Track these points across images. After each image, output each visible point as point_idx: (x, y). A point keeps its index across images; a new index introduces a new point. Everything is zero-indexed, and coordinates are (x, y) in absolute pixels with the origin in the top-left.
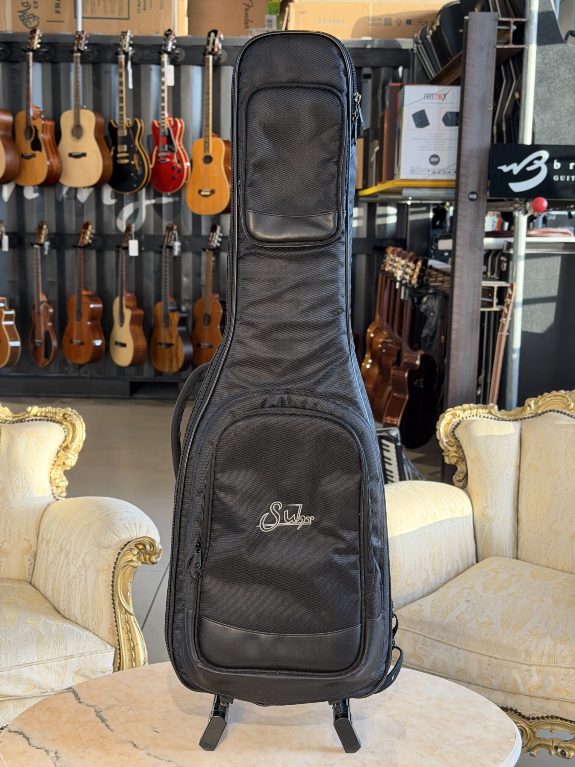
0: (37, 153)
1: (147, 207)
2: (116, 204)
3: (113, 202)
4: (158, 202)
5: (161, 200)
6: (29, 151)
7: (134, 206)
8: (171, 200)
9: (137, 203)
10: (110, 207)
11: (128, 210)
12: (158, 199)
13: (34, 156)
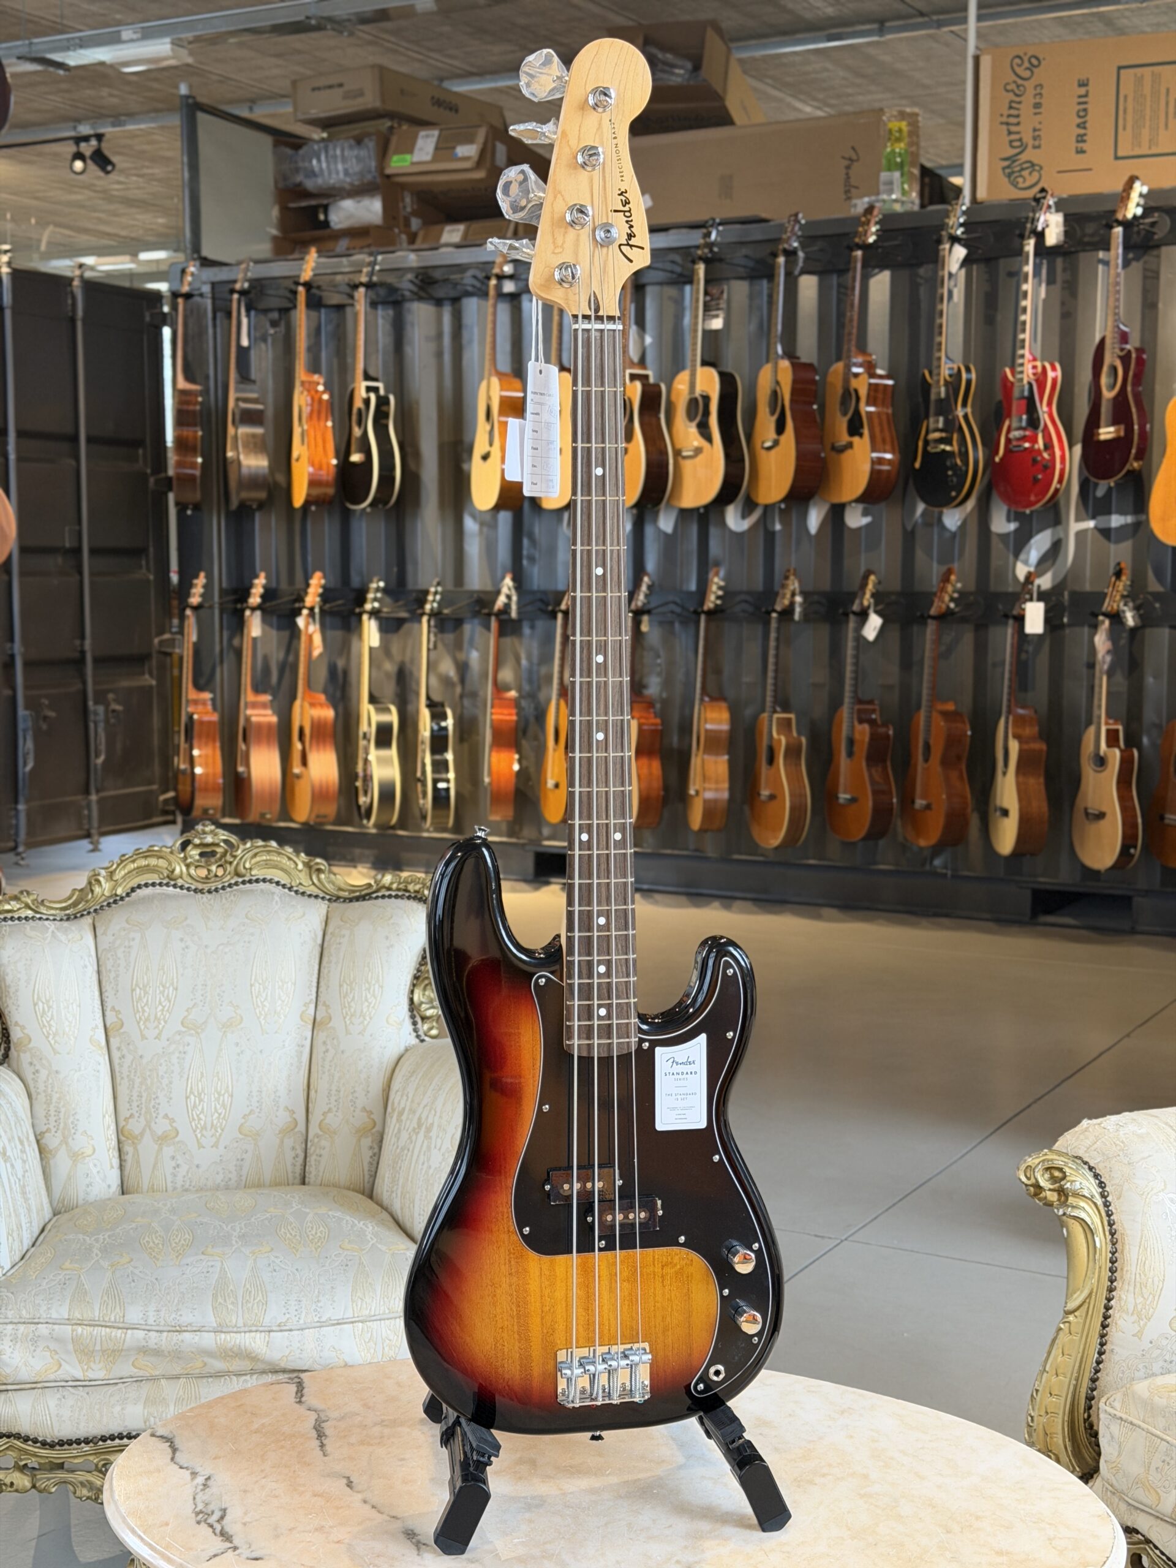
0: (856, 440)
1: (1080, 535)
2: (1016, 531)
3: (1012, 526)
4: (1102, 526)
5: (1109, 521)
6: (844, 438)
7: (1053, 535)
8: (1130, 519)
9: (1060, 528)
10: (1004, 537)
11: (1039, 544)
12: (1100, 518)
13: (850, 445)
